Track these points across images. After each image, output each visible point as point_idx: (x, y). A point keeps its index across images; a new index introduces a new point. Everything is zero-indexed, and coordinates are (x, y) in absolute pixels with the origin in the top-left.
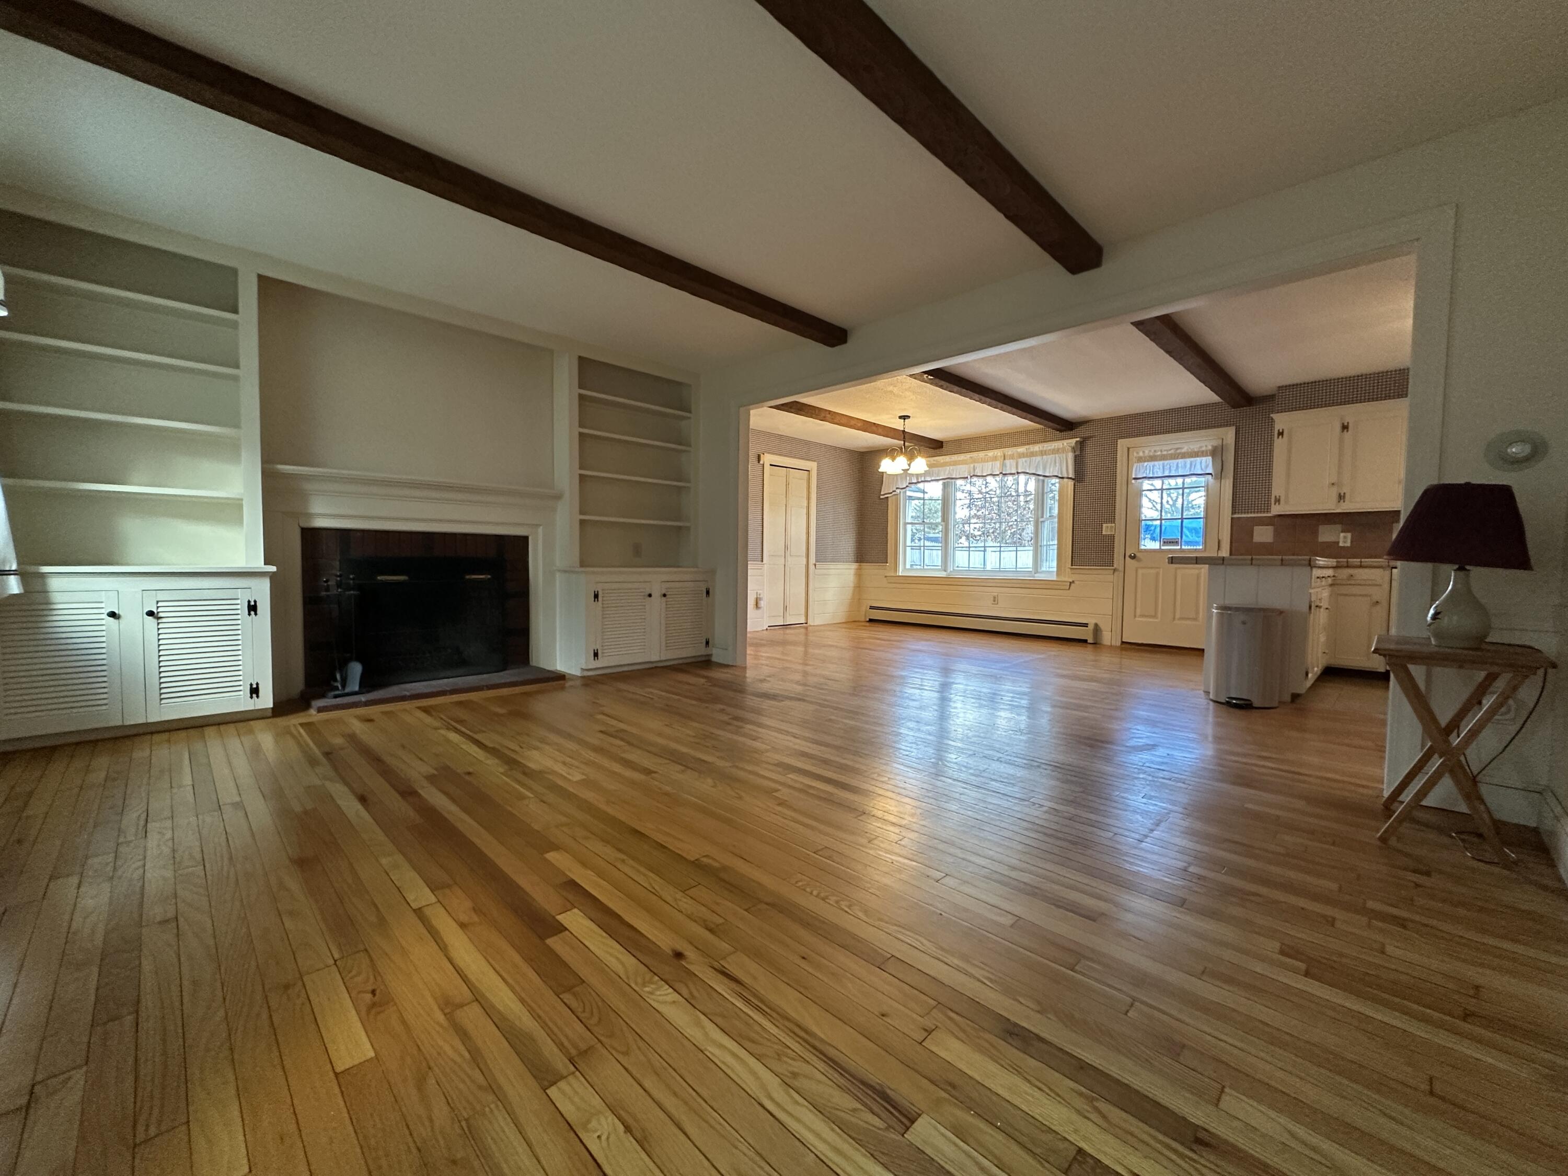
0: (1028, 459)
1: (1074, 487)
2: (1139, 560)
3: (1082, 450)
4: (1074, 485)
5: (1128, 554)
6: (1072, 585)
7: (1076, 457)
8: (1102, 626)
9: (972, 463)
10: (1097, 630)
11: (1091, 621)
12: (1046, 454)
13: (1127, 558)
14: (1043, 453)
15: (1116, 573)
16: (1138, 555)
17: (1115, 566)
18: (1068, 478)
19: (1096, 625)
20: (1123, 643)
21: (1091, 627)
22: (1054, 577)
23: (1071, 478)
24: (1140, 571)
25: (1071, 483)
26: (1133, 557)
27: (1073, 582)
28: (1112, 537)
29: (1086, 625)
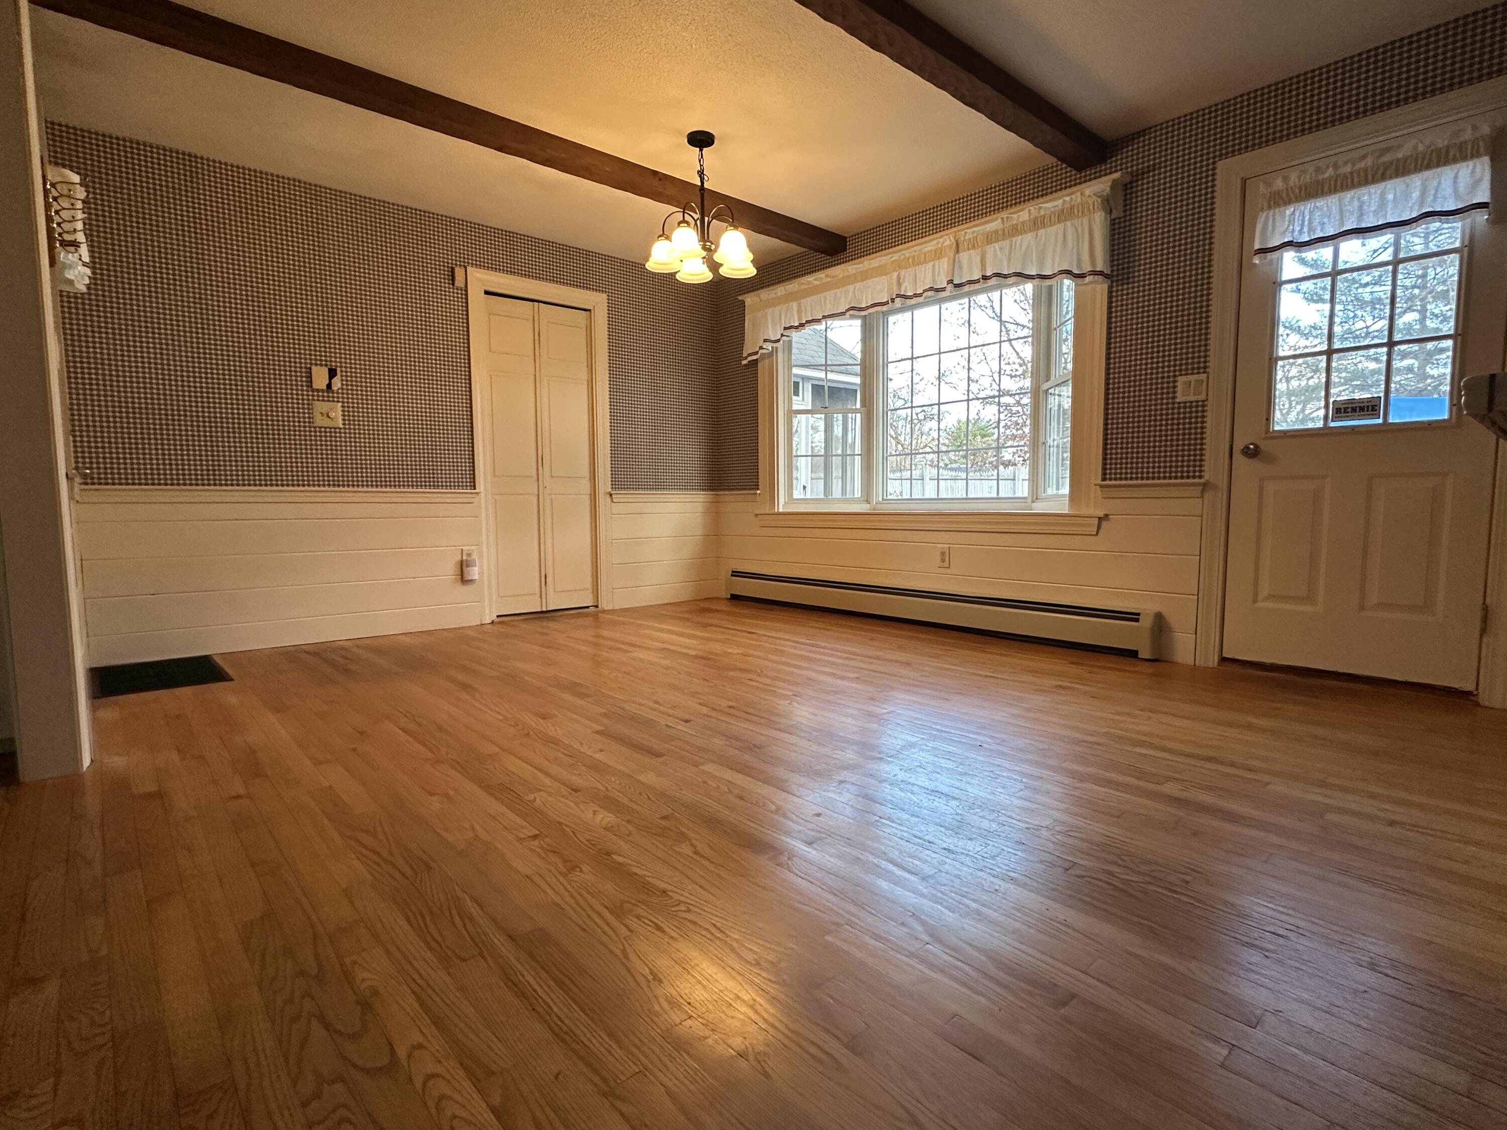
0: (1006, 244)
1: (1110, 297)
2: (1270, 459)
3: (1127, 204)
4: (1110, 292)
5: (1238, 446)
6: (1104, 523)
7: (1113, 223)
8: (1173, 618)
9: (895, 270)
10: (1160, 626)
11: (1147, 607)
12: (1044, 226)
13: (1238, 457)
14: (1038, 224)
15: (1208, 495)
16: (1263, 445)
17: (1207, 476)
18: (1094, 273)
19: (1159, 617)
20: (1223, 660)
21: (1146, 622)
22: (1064, 508)
23: (1101, 273)
24: (1271, 487)
25: (1101, 288)
26: (1252, 453)
27: (1107, 516)
28: (1198, 409)
29: (1134, 617)
